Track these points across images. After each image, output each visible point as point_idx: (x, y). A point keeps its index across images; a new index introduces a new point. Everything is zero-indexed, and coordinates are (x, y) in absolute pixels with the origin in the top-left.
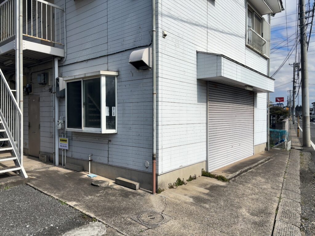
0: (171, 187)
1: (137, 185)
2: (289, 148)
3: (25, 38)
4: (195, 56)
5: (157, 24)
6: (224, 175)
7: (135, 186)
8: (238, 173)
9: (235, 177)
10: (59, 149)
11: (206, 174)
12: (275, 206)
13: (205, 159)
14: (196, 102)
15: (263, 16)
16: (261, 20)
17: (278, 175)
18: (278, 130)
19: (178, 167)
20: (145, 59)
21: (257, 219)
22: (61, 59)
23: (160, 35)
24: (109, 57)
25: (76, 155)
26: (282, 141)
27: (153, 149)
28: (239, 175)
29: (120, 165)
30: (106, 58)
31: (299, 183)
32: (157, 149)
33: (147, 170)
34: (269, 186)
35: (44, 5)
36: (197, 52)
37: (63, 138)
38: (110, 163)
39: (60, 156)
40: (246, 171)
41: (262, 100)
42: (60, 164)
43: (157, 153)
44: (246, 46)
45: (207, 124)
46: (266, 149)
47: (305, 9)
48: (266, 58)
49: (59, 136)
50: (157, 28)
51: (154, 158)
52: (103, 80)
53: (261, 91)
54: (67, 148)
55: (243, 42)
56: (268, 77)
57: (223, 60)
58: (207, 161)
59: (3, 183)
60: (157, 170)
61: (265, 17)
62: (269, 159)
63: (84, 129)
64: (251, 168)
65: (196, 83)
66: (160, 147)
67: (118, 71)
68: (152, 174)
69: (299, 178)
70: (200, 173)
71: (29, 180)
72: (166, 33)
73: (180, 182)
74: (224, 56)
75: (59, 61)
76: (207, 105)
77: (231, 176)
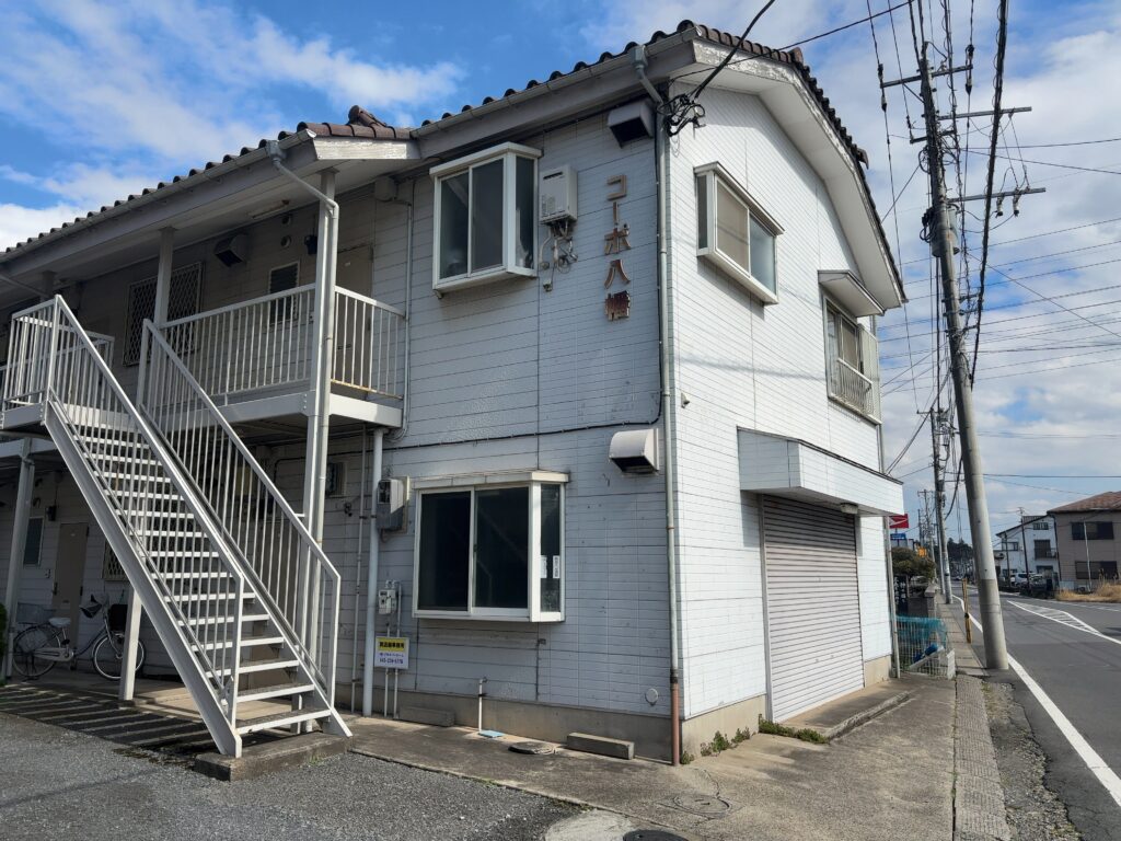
0: (706, 753)
1: (631, 747)
2: (951, 672)
3: (336, 390)
4: (734, 438)
5: (672, 380)
6: (813, 728)
7: (626, 749)
8: (843, 725)
9: (839, 735)
10: (377, 670)
11: (768, 728)
12: (949, 786)
13: (762, 690)
14: (742, 547)
15: (860, 320)
16: (856, 330)
17: (939, 732)
18: (917, 619)
19: (715, 704)
20: (649, 455)
21: (917, 805)
22: (390, 432)
23: (678, 402)
24: (542, 438)
25: (429, 684)
26: (932, 650)
27: (671, 657)
28: (847, 730)
29: (573, 702)
30: (532, 442)
31: (991, 749)
32: (681, 658)
33: (652, 711)
34: (924, 752)
35: (369, 306)
36: (739, 430)
37: (389, 639)
38: (542, 699)
39: (377, 690)
40: (859, 723)
41: (872, 534)
42: (377, 712)
43: (681, 667)
44: (830, 399)
45: (764, 598)
46: (893, 675)
47: (958, 290)
48: (874, 424)
49: (377, 633)
50: (672, 388)
51: (674, 678)
52: (536, 494)
53: (871, 512)
54: (405, 665)
55: (820, 390)
56: (882, 475)
57: (803, 451)
58: (768, 696)
59: (308, 748)
60: (682, 707)
61: (864, 321)
62: (907, 698)
63: (475, 612)
64: (868, 718)
65: (738, 499)
66: (685, 654)
67: (568, 473)
68: (670, 719)
69: (989, 740)
70: (754, 727)
71: (354, 742)
72: (688, 399)
73: (721, 744)
74: (802, 442)
75: (386, 438)
76: (762, 553)
77: (828, 732)
